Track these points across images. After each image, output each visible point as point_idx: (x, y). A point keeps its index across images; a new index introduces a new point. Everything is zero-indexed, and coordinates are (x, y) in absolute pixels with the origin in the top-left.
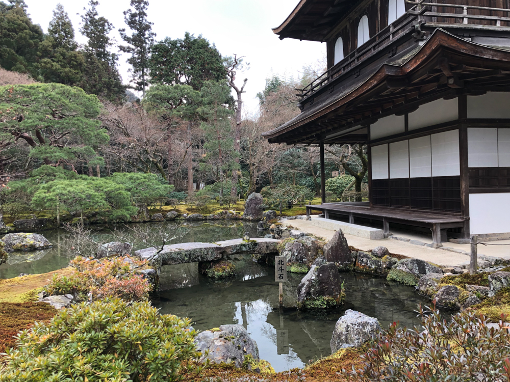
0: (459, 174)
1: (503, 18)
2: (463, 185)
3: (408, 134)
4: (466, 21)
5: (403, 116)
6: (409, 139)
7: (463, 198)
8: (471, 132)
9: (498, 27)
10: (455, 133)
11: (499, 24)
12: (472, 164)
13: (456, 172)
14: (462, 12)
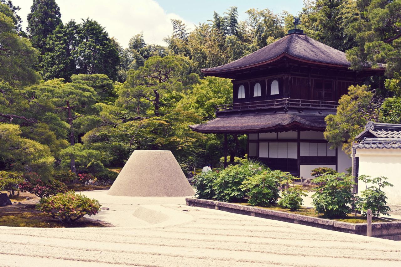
0: (297, 158)
1: (312, 104)
2: (298, 162)
3: (278, 140)
4: (300, 105)
5: (276, 133)
6: (278, 142)
7: (298, 166)
8: (301, 144)
9: (311, 107)
10: (296, 144)
11: (311, 106)
12: (301, 155)
13: (296, 158)
14: (299, 102)
